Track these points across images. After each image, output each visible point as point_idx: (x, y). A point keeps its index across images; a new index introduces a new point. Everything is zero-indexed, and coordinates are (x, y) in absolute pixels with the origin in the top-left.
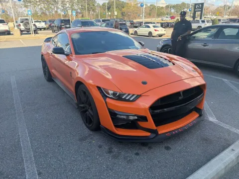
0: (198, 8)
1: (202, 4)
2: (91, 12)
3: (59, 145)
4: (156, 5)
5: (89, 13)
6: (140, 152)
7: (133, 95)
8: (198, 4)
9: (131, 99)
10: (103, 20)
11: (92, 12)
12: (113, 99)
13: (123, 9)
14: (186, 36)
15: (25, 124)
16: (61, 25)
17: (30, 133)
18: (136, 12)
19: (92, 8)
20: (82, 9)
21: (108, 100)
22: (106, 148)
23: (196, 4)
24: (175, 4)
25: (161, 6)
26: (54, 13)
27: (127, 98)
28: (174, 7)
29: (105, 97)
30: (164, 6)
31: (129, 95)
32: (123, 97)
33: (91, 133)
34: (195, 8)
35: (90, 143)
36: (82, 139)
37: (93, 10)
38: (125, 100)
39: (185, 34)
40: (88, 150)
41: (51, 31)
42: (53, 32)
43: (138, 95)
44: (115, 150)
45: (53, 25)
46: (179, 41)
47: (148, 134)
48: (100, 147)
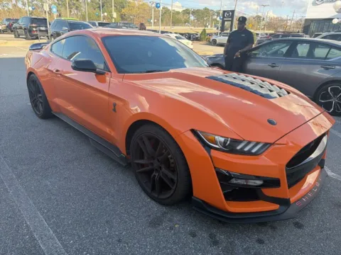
0: (228, 17)
1: (233, 12)
2: (74, 11)
3: (117, 238)
4: (170, 8)
5: (71, 12)
6: (262, 236)
7: (257, 143)
8: (228, 12)
9: (254, 151)
10: (99, 23)
11: (76, 11)
12: (224, 151)
13: (123, 10)
14: (246, 51)
15: (31, 202)
16: (30, 27)
17: (50, 220)
18: (141, 15)
19: (74, 4)
20: (59, 4)
21: (214, 153)
22: (203, 235)
23: (224, 12)
24: (196, 9)
25: (177, 10)
26: (10, 7)
27: (246, 149)
28: (194, 12)
29: (208, 148)
30: (180, 10)
31: (249, 142)
32: (239, 148)
33: (164, 209)
34: (224, 17)
35: (171, 228)
36: (155, 223)
37: (77, 8)
38: (242, 152)
39: (245, 49)
40: (174, 243)
41: (13, 36)
42: (16, 37)
43: (266, 144)
44: (221, 237)
45: (15, 25)
46: (237, 58)
47: (275, 207)
48: (194, 235)
